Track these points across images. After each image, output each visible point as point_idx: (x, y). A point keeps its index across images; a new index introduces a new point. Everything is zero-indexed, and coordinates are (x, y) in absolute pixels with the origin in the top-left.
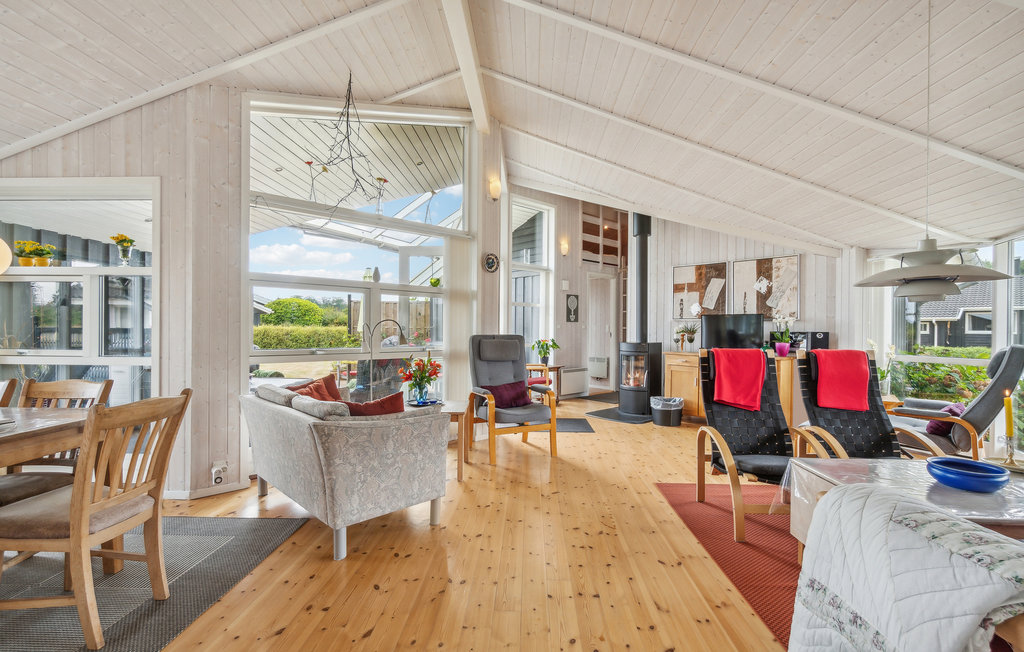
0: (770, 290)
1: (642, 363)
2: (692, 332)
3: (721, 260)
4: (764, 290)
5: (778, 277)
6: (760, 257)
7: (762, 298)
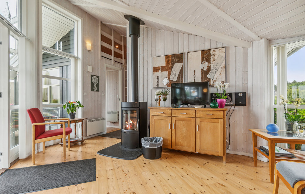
0: (209, 68)
1: (135, 115)
2: (165, 94)
3: (180, 52)
4: (205, 69)
5: (214, 60)
6: (203, 48)
7: (205, 73)
